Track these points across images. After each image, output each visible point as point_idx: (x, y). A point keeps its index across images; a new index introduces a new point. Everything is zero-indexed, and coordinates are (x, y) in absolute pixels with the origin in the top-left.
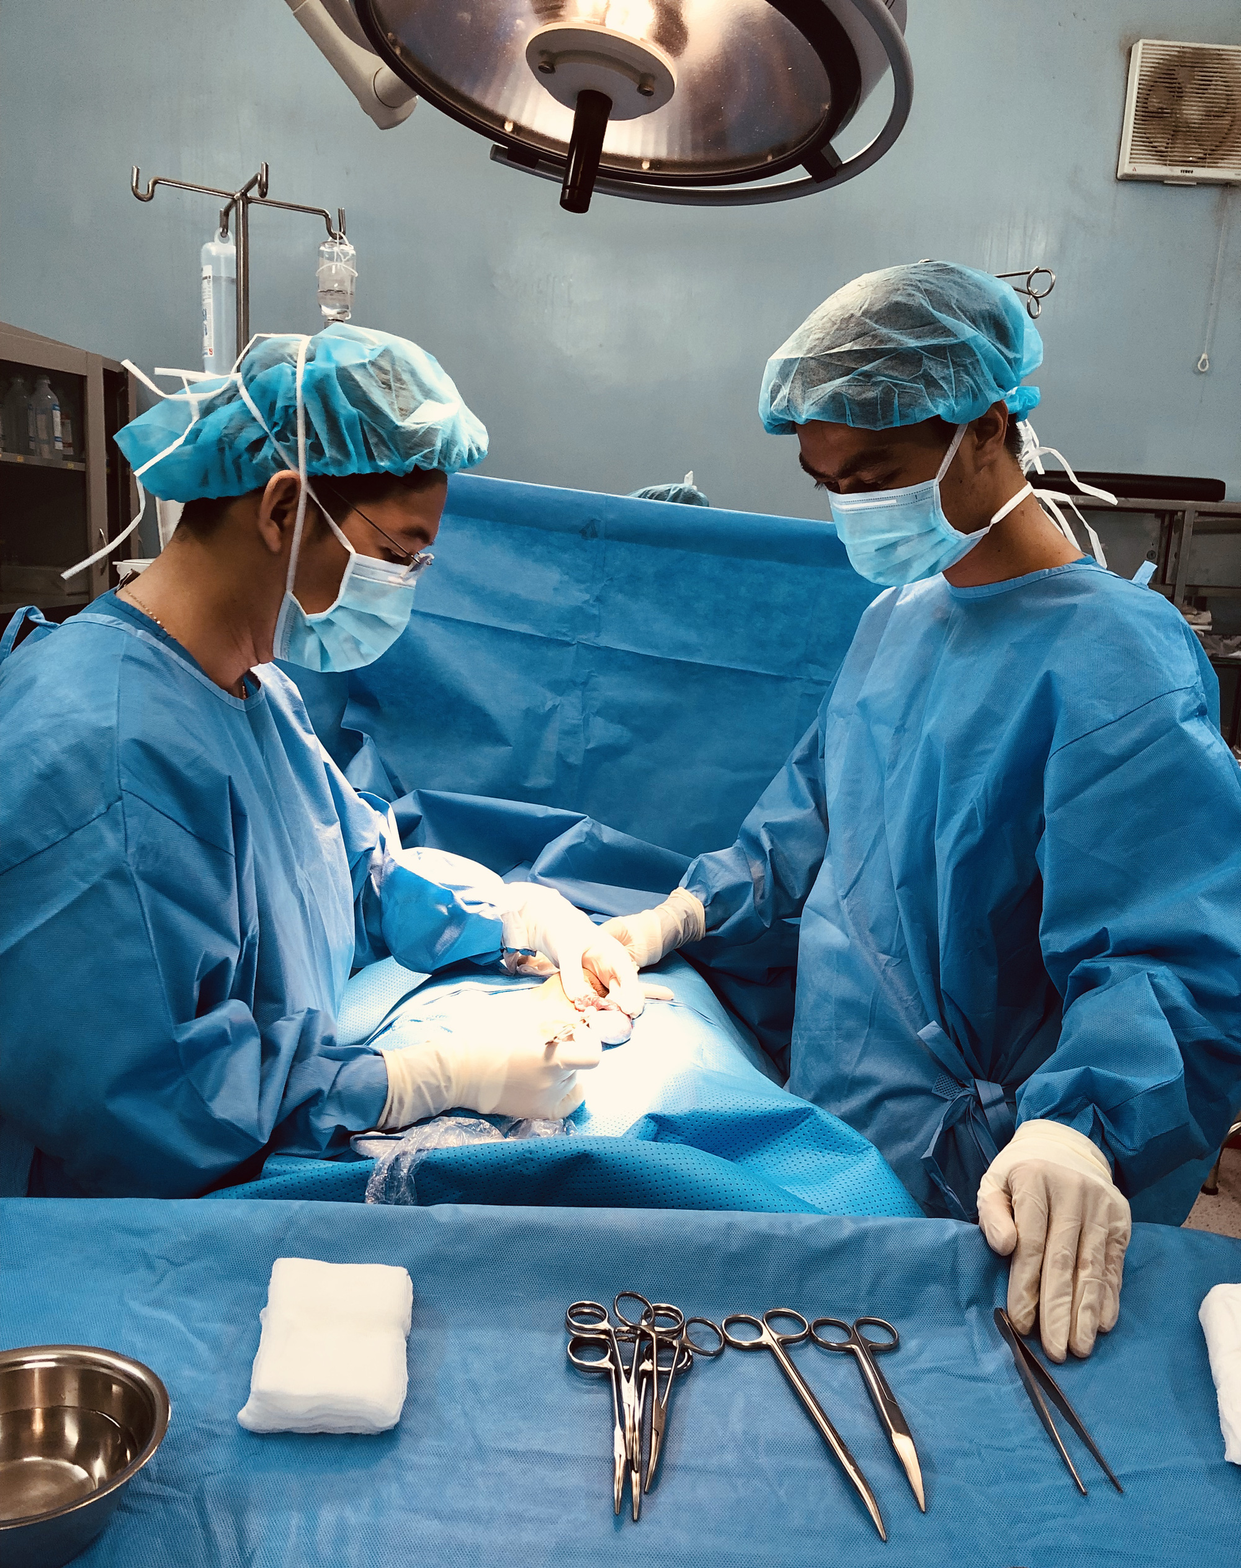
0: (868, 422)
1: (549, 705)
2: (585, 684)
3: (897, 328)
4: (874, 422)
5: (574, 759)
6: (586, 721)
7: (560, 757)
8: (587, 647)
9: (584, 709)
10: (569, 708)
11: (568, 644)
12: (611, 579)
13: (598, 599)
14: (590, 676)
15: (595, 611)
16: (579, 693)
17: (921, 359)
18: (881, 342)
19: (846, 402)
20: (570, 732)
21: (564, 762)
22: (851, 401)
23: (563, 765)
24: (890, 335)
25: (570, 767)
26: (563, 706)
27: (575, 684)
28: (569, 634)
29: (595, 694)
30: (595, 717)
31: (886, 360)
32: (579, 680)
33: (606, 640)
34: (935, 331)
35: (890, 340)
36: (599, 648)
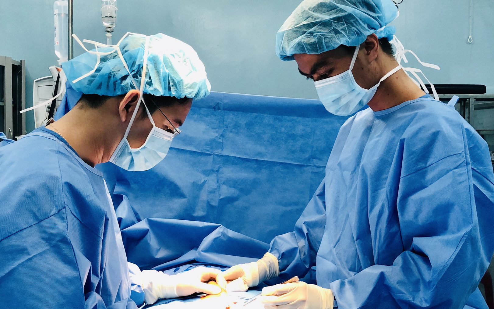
0: (315, 51)
1: (202, 181)
2: (218, 171)
3: (322, 12)
4: (317, 51)
5: (213, 204)
6: (219, 187)
7: (208, 203)
8: (217, 155)
9: (218, 182)
10: (211, 182)
11: (210, 155)
12: (227, 127)
13: (222, 136)
14: (219, 168)
15: (220, 141)
16: (216, 175)
17: (331, 24)
18: (315, 19)
19: (304, 45)
20: (212, 192)
21: (210, 204)
22: (306, 44)
23: (210, 206)
24: (318, 16)
25: (212, 207)
26: (209, 181)
27: (213, 171)
28: (210, 150)
29: (222, 175)
30: (223, 185)
31: (318, 26)
32: (215, 169)
33: (226, 152)
34: (337, 11)
35: (319, 18)
36: (222, 156)
